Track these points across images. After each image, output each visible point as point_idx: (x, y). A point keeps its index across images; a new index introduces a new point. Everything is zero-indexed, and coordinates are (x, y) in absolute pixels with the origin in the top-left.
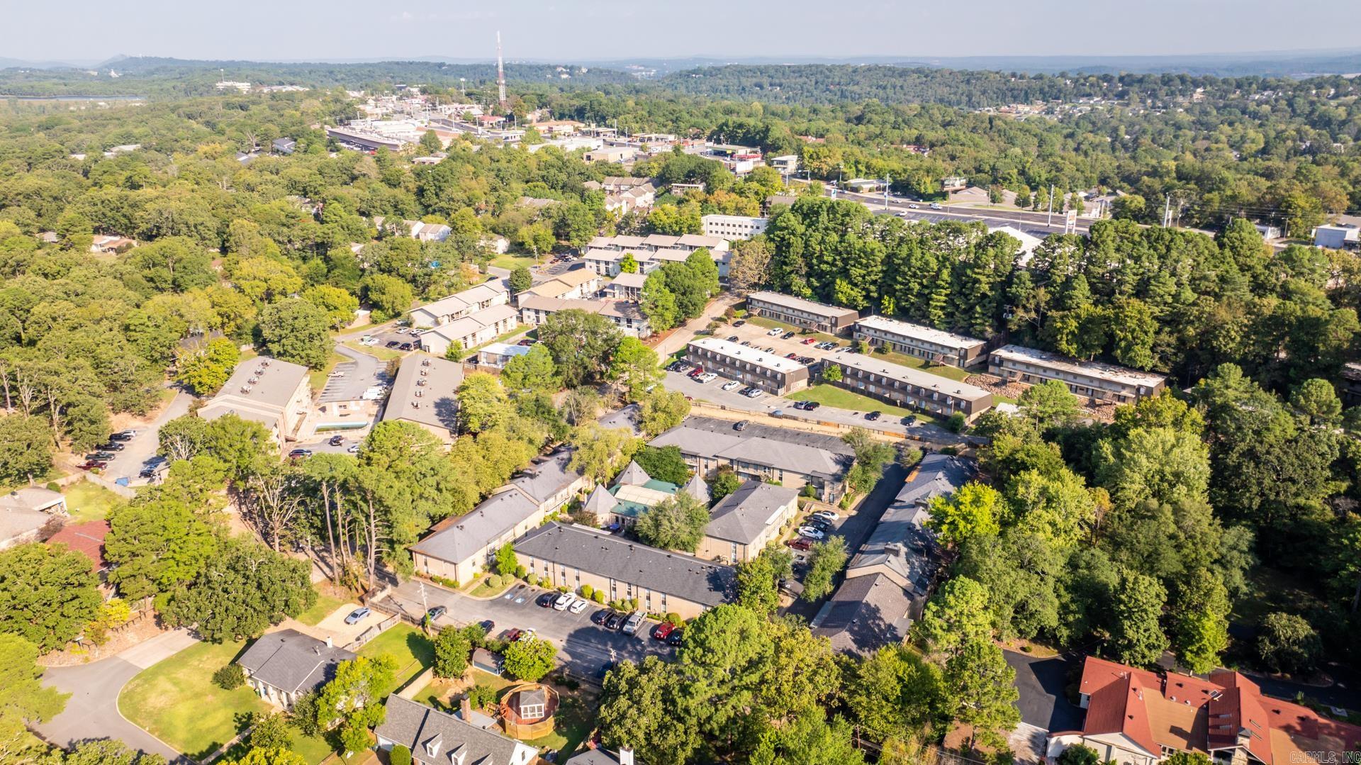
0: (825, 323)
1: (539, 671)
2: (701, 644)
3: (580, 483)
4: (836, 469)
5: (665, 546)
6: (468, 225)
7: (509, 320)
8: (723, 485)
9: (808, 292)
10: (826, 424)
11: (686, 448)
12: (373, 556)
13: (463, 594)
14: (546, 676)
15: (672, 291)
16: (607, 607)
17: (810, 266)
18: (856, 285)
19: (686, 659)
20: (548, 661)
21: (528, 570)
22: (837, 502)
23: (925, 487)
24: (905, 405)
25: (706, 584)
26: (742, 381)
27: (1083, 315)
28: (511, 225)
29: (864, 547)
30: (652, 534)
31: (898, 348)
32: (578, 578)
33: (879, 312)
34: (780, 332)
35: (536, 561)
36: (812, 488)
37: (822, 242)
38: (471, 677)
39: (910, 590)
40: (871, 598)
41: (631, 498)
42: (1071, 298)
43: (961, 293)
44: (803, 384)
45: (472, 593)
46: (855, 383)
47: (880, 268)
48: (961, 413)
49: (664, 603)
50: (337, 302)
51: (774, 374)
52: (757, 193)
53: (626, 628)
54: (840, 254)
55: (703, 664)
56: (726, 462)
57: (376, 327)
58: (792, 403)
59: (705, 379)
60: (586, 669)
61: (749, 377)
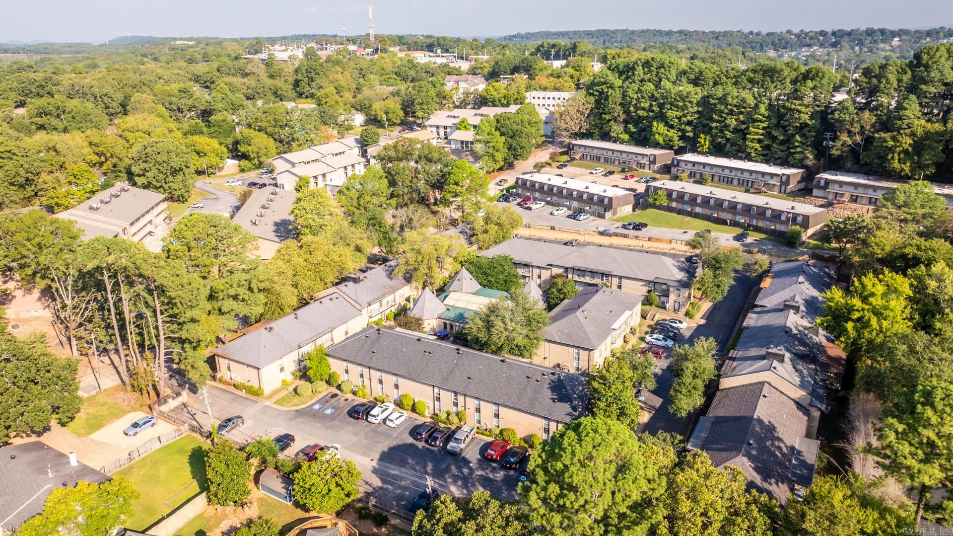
0: (644, 161)
1: (337, 500)
2: (557, 477)
3: (407, 291)
4: (681, 276)
5: (498, 351)
6: (331, 102)
7: (357, 166)
8: (559, 291)
9: (626, 137)
10: (658, 240)
11: (517, 258)
12: (163, 358)
13: (267, 403)
14: (348, 506)
15: (502, 134)
16: (430, 420)
17: (627, 112)
18: (672, 127)
19: (534, 499)
20: (348, 488)
21: (342, 377)
22: (683, 310)
23: (787, 291)
24: (735, 224)
25: (548, 394)
26: (569, 208)
27: (920, 132)
28: (367, 102)
29: (732, 353)
30: (483, 336)
31: (716, 179)
32: (397, 386)
33: (694, 150)
34: (601, 170)
35: (351, 367)
36: (655, 296)
37: (639, 91)
38: (255, 505)
39: (805, 404)
40: (763, 411)
41: (462, 305)
42: (900, 119)
43: (778, 126)
44: (628, 208)
45: (276, 403)
46: (680, 206)
47: (696, 109)
48: (798, 227)
49: (497, 416)
50: (207, 149)
51: (601, 199)
52: (572, 77)
53: (451, 445)
54: (656, 100)
55: (561, 509)
56: (560, 271)
57: (242, 175)
58: (620, 224)
59: (534, 206)
60: (400, 498)
61: (575, 204)
